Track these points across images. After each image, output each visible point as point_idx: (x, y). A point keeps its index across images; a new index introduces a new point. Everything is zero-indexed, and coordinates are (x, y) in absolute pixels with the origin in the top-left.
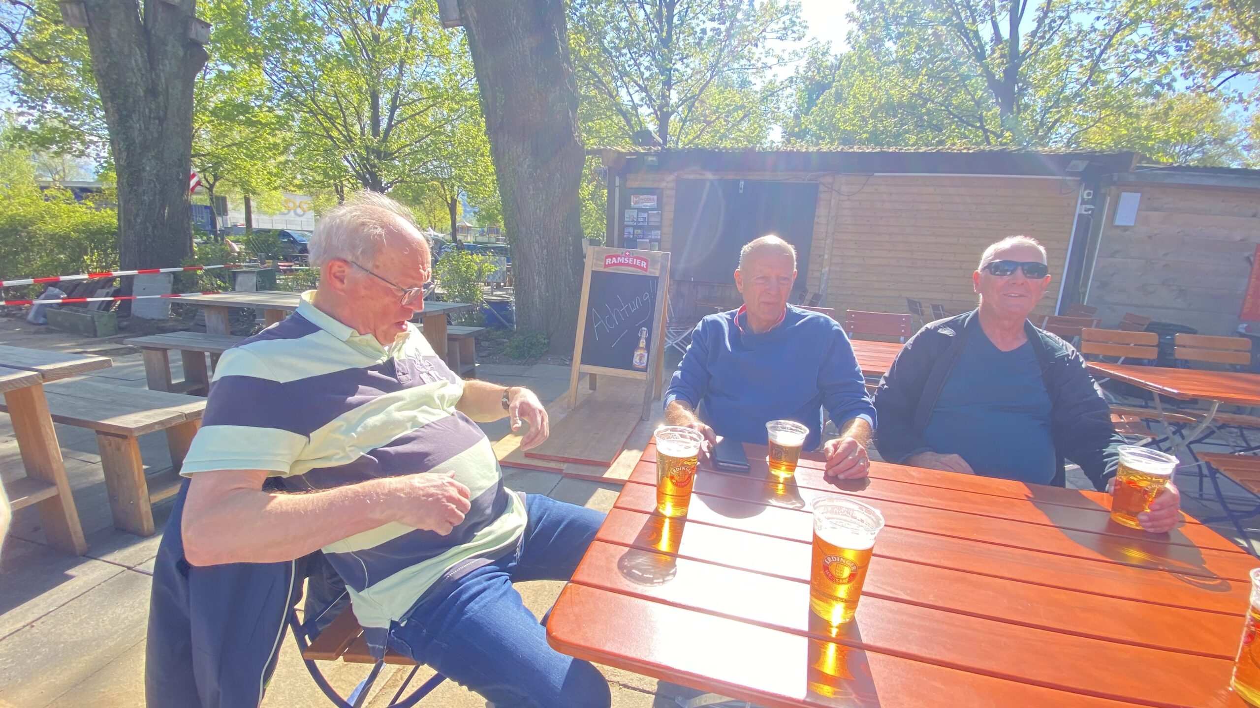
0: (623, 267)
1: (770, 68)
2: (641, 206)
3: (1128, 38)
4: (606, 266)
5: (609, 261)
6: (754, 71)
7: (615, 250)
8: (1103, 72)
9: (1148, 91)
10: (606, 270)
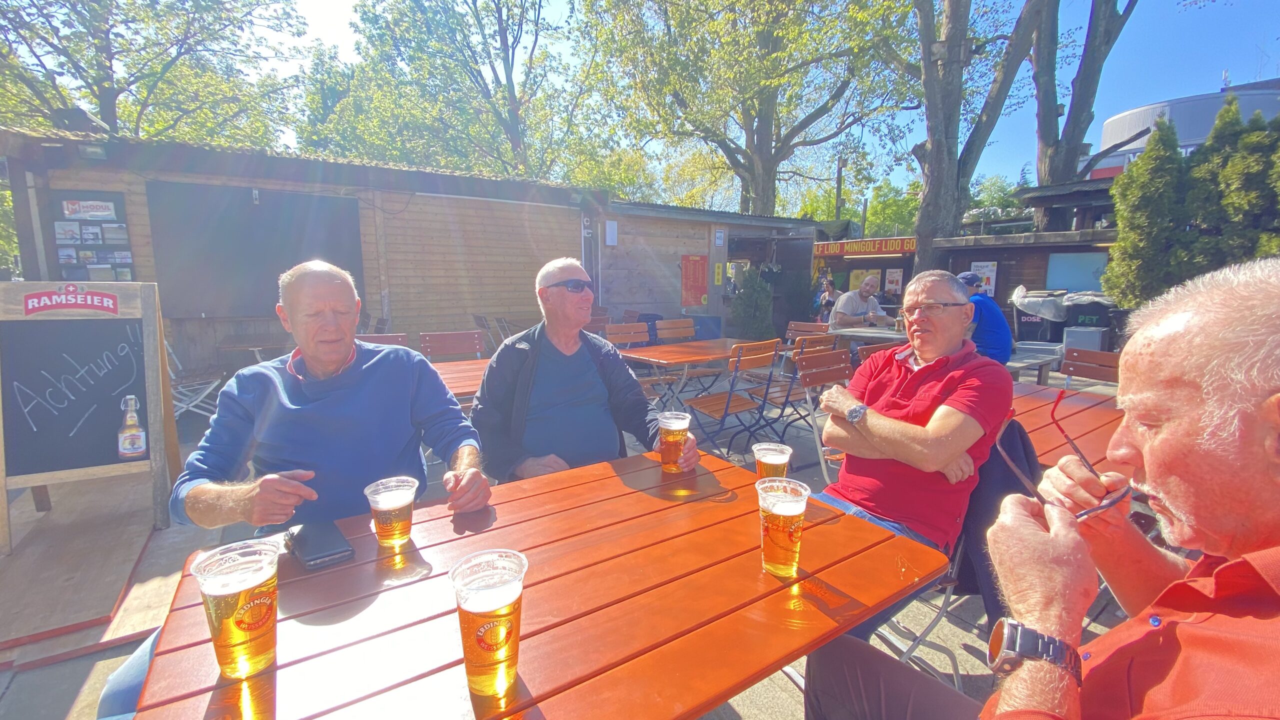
0: (65, 311)
1: (266, 59)
2: (87, 216)
3: (587, 102)
4: (28, 312)
5: (33, 303)
6: (244, 58)
7: (44, 285)
8: (575, 125)
9: (605, 145)
10: (31, 317)
